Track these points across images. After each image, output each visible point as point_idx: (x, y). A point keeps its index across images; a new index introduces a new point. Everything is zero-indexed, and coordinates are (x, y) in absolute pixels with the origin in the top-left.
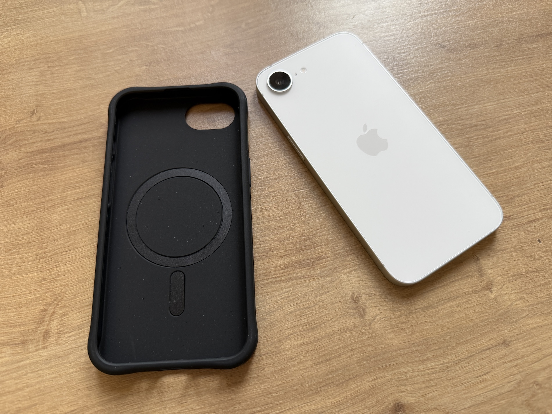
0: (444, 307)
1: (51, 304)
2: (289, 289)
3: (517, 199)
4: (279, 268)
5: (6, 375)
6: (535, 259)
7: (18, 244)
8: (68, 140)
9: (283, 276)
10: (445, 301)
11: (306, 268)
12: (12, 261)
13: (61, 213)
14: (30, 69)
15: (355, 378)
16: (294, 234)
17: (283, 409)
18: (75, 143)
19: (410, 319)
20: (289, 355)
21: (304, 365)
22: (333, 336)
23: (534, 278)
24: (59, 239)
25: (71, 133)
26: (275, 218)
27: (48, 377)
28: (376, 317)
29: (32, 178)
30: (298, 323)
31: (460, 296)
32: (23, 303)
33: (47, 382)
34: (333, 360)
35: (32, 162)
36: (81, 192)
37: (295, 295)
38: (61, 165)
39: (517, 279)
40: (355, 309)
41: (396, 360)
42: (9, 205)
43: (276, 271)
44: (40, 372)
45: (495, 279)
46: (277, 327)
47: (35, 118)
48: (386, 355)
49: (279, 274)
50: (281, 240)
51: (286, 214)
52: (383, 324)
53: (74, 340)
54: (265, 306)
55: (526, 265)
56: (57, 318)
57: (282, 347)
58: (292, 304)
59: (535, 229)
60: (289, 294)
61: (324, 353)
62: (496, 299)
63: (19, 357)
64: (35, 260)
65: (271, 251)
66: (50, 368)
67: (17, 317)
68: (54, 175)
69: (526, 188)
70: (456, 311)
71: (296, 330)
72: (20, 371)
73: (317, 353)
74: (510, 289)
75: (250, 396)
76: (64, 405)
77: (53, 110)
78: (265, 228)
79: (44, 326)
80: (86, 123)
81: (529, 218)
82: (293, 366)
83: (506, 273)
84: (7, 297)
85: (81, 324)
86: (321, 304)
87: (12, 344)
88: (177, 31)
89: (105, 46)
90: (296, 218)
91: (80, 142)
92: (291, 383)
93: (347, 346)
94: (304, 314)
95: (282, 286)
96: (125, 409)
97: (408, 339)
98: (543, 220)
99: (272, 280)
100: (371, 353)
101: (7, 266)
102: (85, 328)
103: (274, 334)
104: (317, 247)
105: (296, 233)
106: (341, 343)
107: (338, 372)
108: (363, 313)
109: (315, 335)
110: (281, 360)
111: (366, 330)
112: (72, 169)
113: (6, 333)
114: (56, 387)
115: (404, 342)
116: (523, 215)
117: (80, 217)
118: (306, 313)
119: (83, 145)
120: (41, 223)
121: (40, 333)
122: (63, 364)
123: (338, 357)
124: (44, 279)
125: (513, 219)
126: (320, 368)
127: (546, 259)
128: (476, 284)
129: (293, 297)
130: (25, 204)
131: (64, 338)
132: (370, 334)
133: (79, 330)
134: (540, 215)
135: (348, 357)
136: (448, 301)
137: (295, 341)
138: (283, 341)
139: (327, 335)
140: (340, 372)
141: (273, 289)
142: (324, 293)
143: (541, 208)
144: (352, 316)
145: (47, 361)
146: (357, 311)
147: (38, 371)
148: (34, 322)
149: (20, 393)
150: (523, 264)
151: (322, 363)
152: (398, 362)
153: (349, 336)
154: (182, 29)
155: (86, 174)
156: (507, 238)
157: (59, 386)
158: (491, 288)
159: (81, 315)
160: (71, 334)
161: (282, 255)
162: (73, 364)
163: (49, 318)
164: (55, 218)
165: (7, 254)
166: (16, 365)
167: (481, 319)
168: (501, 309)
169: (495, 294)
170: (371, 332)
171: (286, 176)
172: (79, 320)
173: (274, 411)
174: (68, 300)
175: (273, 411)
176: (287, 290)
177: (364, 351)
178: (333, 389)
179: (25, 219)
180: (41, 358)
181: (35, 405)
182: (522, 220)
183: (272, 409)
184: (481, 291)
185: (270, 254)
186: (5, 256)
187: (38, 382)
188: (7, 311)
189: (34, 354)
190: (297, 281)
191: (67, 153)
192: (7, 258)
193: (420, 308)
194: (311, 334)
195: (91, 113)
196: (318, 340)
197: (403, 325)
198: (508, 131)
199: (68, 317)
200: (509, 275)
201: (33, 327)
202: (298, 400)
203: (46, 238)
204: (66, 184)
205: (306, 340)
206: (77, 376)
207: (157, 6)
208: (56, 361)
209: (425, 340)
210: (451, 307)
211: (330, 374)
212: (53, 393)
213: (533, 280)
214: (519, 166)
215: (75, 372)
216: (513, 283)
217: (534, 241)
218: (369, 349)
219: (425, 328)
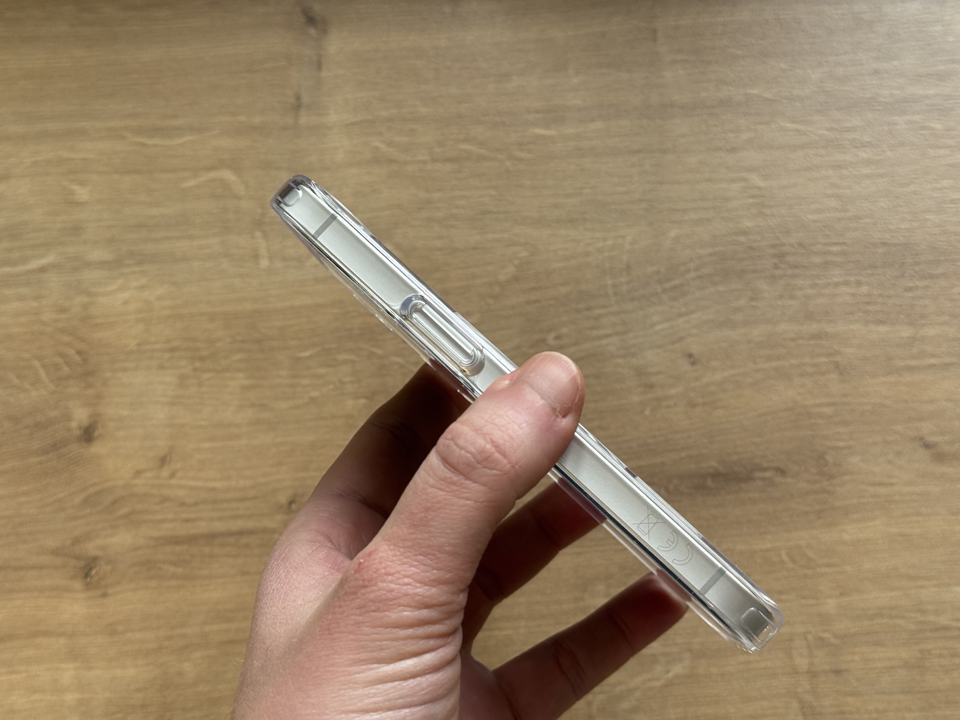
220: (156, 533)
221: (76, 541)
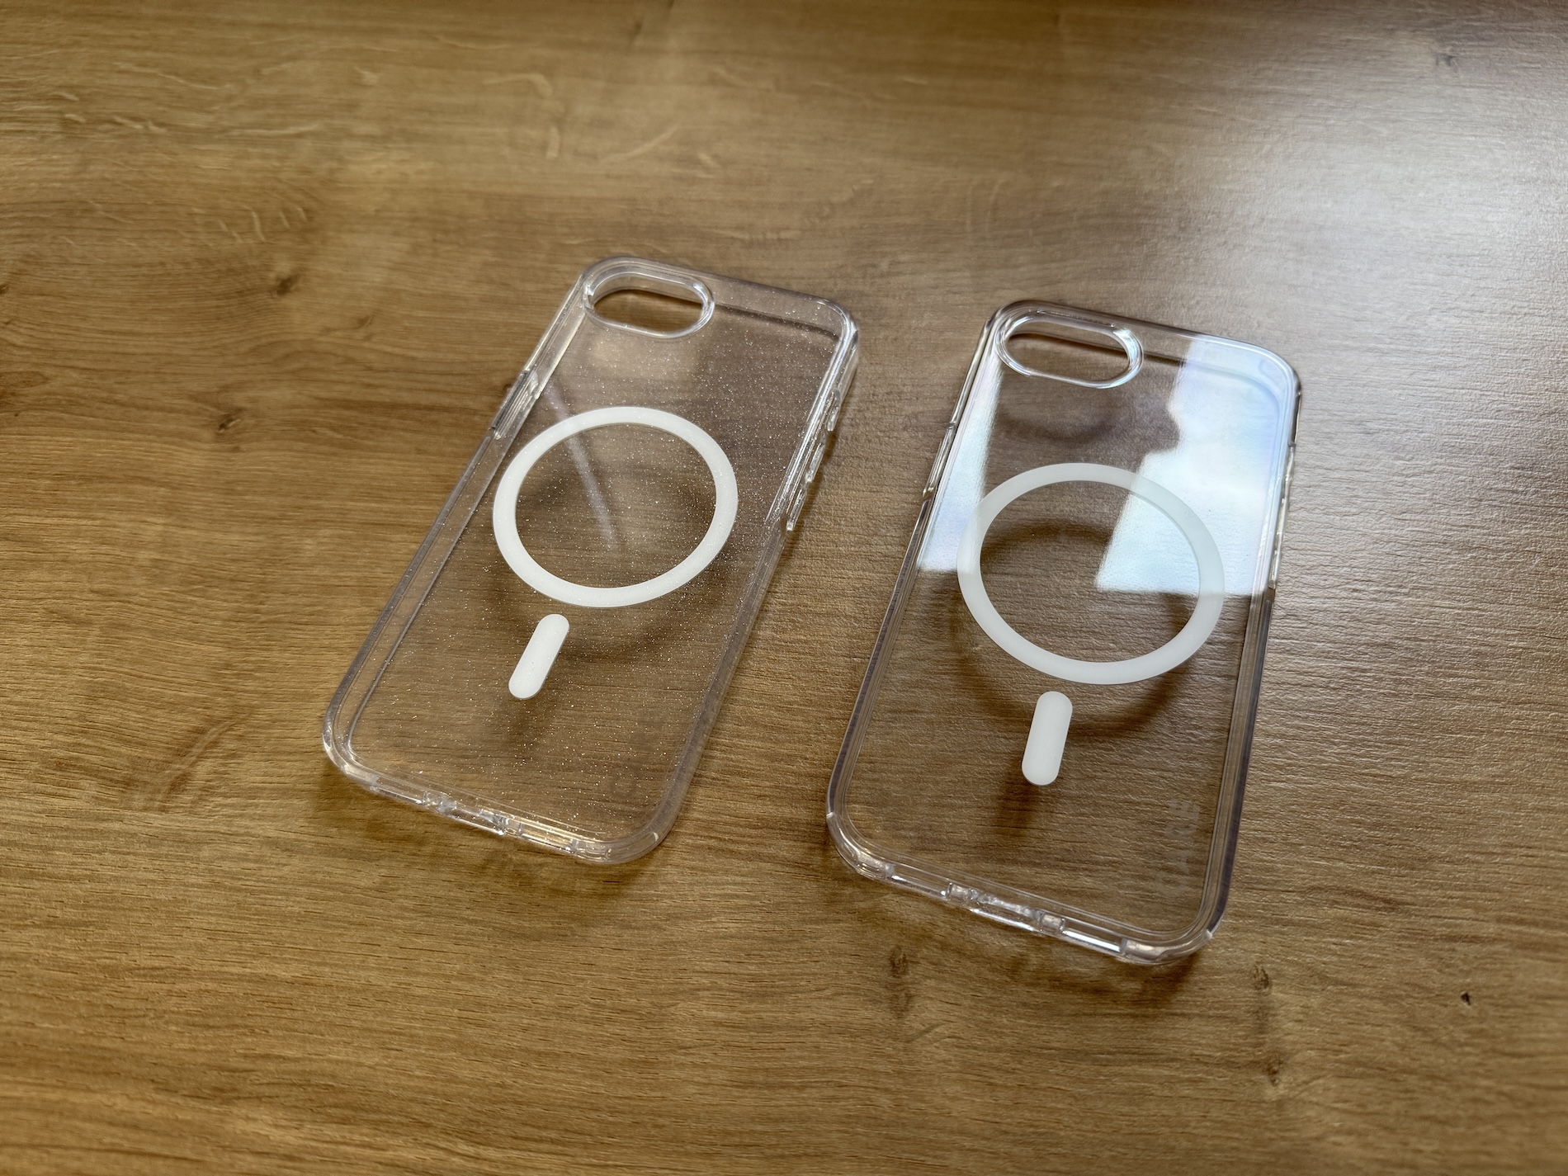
0: (1124, 1070)
1: (219, 722)
2: (745, 879)
3: (1436, 865)
4: (742, 821)
5: (62, 837)
6: (1436, 1043)
7: (213, 577)
8: (407, 397)
9: (743, 843)
10: (1135, 1057)
11: (806, 845)
12: (186, 605)
13: (325, 540)
14: (396, 234)
15: (819, 1159)
16: (812, 756)
17: (610, 1160)
18: (420, 409)
19: (1019, 1066)
20: (679, 1035)
21: (706, 1075)
22: (805, 1033)
23: (1413, 1091)
24: (295, 594)
25: (419, 385)
26: (781, 702)
27: (142, 875)
28: (933, 1027)
29: (300, 451)
30: (734, 968)
31: (1181, 1060)
32: (166, 699)
33: (133, 885)
34: (781, 1091)
35: (317, 419)
36: (386, 512)
37: (753, 898)
38: (371, 443)
39: (1361, 1076)
40: (886, 987)
41: (943, 1158)
42: (230, 492)
43: (731, 824)
44: (130, 858)
45: (1298, 1051)
46: (679, 959)
47: (360, 334)
48: (922, 1131)
49: (738, 835)
50: (773, 758)
51: (811, 703)
52: (943, 1052)
53: (229, 816)
54: (671, 897)
55: (1403, 1048)
56: (217, 757)
57: (672, 1009)
58: (736, 916)
59: (1464, 961)
60: (741, 891)
61: (767, 1067)
62: (1280, 1104)
63: (104, 809)
64: (229, 620)
65: (739, 774)
66: (153, 857)
67: (141, 725)
68: (347, 460)
69: (1476, 845)
70: (1152, 1095)
71: (722, 983)
72: (93, 839)
73: (749, 1058)
74: (1332, 1095)
75: (547, 1096)
76: (144, 947)
77: (406, 328)
78: (748, 717)
79: (183, 763)
80: (461, 375)
81: (1456, 926)
82: (677, 1065)
83: (1337, 1047)
84: (141, 677)
85: (258, 788)
86: (808, 943)
87: (104, 778)
88: (732, 238)
89: (566, 230)
90: (831, 718)
91: (431, 408)
92: (655, 1105)
93: (831, 1070)
94: (755, 952)
95: (732, 865)
96: (262, 1010)
97: (995, 1115)
98: (1498, 947)
99: (712, 843)
100: (885, 1112)
101: (169, 613)
102: (263, 798)
103: (666, 971)
104: (855, 802)
105: (816, 754)
106: (820, 1058)
107: (782, 1126)
108: (902, 1005)
109: (762, 1014)
110: (656, 1039)
111: (894, 1048)
112: (389, 459)
113: (104, 749)
114: (147, 904)
115: (981, 1117)
116: (1441, 911)
117: (359, 562)
118: (761, 950)
119: (434, 416)
120: (277, 548)
121: (170, 776)
122: (182, 859)
123: (797, 1088)
124: (228, 666)
125: (1408, 914)
126: (743, 1097)
127: (1469, 1054)
128: (1239, 1044)
129: (745, 902)
130: (263, 499)
131: (212, 804)
132: (901, 1063)
133: (249, 798)
134: (1491, 930)
135: (823, 1099)
136: (1140, 1061)
137: (708, 1009)
138: (681, 997)
139: (792, 1024)
140: (787, 1129)
141: (708, 865)
142: (825, 921)
143: (1502, 913)
144: (874, 1002)
145: (154, 840)
146: (889, 994)
147: (129, 854)
148: (168, 748)
149: (71, 886)
150: (1396, 1043)
151: (752, 1087)
152: (947, 1163)
153: (847, 1048)
154: (747, 237)
155: (413, 478)
156: (1372, 958)
157: (153, 903)
158: (1275, 1072)
159: (266, 767)
160: (229, 801)
161: (762, 792)
162: (202, 866)
163: (201, 750)
164: (309, 547)
165: (182, 589)
166: (92, 825)
167: (1217, 1142)
168: (1283, 1139)
169: (1282, 1092)
170: (904, 1059)
171: (846, 616)
172: (258, 778)
173: (588, 1157)
174: (255, 727)
175: (586, 1154)
176: (739, 879)
177: (869, 1099)
178: (753, 1161)
179: (249, 530)
180: (147, 830)
181: (87, 924)
182: (1435, 925)
183: (585, 1148)
184: (1244, 1070)
185: (735, 780)
186: (177, 592)
187: (117, 879)
188: (127, 705)
189: (137, 814)
190: (772, 867)
191: (394, 422)
192: (179, 597)
193: (1059, 1049)
194: (753, 1006)
195: (477, 357)
196: (765, 1028)
197: (993, 1073)
198: (1476, 686)
199: (239, 764)
200: (1342, 1056)
201: (160, 757)
202: (656, 1154)
203: (273, 583)
204: (363, 485)
205: (735, 1016)
206: (198, 897)
207: (710, 176)
208: (173, 846)
209: (1041, 1134)
210: (1144, 1078)
211: (761, 1123)
212: (135, 914)
213: (1409, 1095)
214: (1475, 783)
215: (199, 886)
216: (1346, 1082)
217: (1450, 993)
218: (884, 1100)
219: (1053, 1105)
220: (324, 394)
221: (225, 388)
